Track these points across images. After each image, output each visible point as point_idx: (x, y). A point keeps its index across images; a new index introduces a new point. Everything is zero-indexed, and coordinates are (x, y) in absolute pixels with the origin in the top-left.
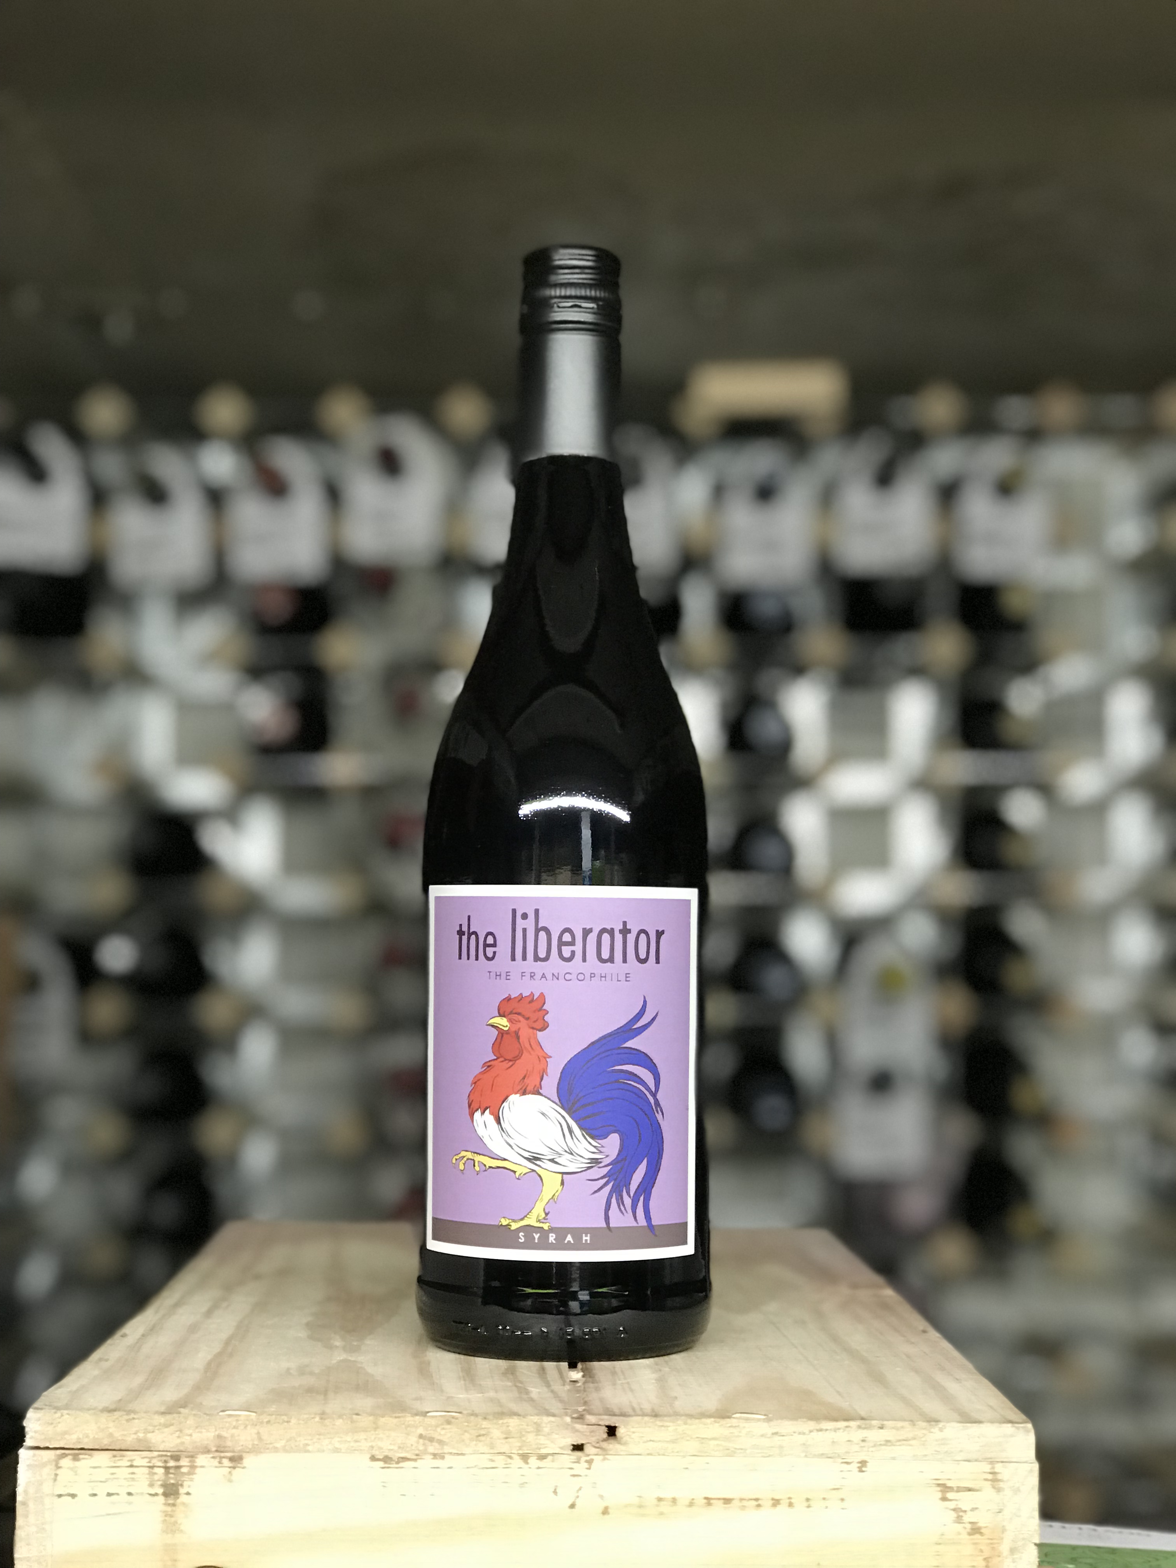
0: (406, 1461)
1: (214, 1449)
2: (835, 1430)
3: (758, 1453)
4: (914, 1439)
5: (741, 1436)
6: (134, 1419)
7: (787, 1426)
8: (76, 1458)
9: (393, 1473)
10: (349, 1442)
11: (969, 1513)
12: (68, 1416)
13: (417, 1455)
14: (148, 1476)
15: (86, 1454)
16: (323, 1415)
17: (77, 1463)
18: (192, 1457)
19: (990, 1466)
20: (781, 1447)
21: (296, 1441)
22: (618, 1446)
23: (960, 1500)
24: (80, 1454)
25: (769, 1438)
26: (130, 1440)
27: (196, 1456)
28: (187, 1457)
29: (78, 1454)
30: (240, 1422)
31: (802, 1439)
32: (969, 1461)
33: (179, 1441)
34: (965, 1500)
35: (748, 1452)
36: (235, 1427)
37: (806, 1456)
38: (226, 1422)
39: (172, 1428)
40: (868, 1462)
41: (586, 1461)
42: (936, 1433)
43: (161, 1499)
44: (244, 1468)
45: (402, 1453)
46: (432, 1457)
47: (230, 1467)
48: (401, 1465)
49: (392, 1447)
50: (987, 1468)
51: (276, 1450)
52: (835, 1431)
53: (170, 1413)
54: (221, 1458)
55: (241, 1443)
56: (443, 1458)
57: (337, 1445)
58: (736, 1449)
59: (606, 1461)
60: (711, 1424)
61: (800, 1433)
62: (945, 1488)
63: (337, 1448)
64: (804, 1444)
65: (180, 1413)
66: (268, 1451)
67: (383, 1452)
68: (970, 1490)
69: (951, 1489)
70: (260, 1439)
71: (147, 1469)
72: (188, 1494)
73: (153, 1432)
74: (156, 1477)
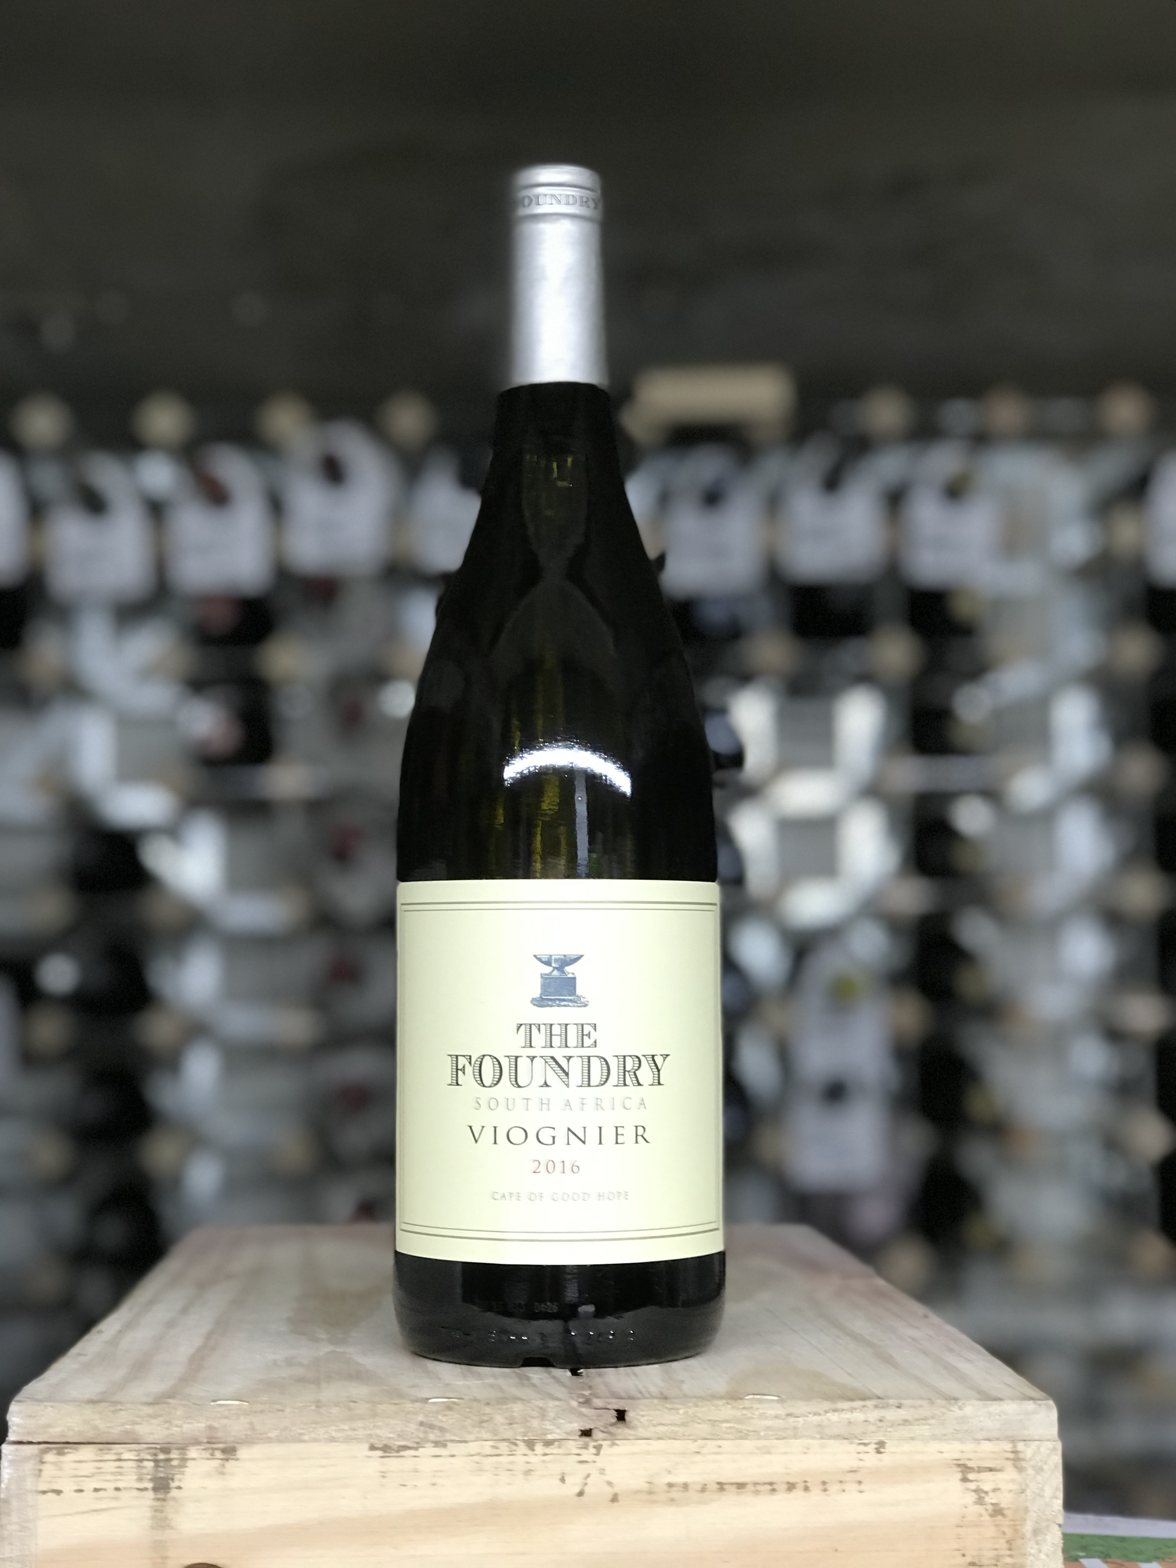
0: (406, 1450)
1: (205, 1440)
2: (852, 1410)
3: (772, 1435)
4: (933, 1417)
5: (754, 1418)
6: (121, 1410)
7: (801, 1407)
8: (60, 1453)
9: (393, 1463)
10: (347, 1430)
11: (991, 1494)
12: (50, 1409)
13: (418, 1443)
14: (135, 1470)
15: (71, 1448)
16: (318, 1404)
17: (62, 1458)
18: (183, 1448)
19: (1010, 1445)
20: (795, 1428)
21: (291, 1430)
22: (627, 1431)
23: (981, 1480)
24: (66, 1448)
25: (783, 1419)
26: (116, 1432)
27: (188, 1448)
28: (178, 1449)
29: (63, 1448)
30: (233, 1412)
31: (816, 1419)
32: (989, 1440)
33: (167, 1432)
34: (987, 1481)
35: (762, 1434)
36: (226, 1418)
37: (822, 1438)
38: (218, 1412)
39: (161, 1419)
40: (886, 1443)
41: (594, 1447)
42: (956, 1412)
43: (150, 1494)
44: (237, 1459)
45: (402, 1441)
46: (433, 1445)
47: (222, 1459)
48: (402, 1453)
49: (392, 1435)
50: (1008, 1447)
51: (269, 1440)
52: (852, 1412)
53: (158, 1404)
54: (213, 1449)
55: (234, 1434)
56: (444, 1445)
57: (334, 1434)
58: (749, 1431)
59: (615, 1447)
60: (723, 1405)
61: (815, 1414)
62: (965, 1470)
63: (333, 1437)
64: (819, 1425)
65: (168, 1403)
66: (261, 1441)
67: (382, 1441)
68: (991, 1470)
69: (971, 1469)
70: (253, 1429)
71: (135, 1462)
72: (179, 1488)
73: (140, 1424)
74: (145, 1471)
